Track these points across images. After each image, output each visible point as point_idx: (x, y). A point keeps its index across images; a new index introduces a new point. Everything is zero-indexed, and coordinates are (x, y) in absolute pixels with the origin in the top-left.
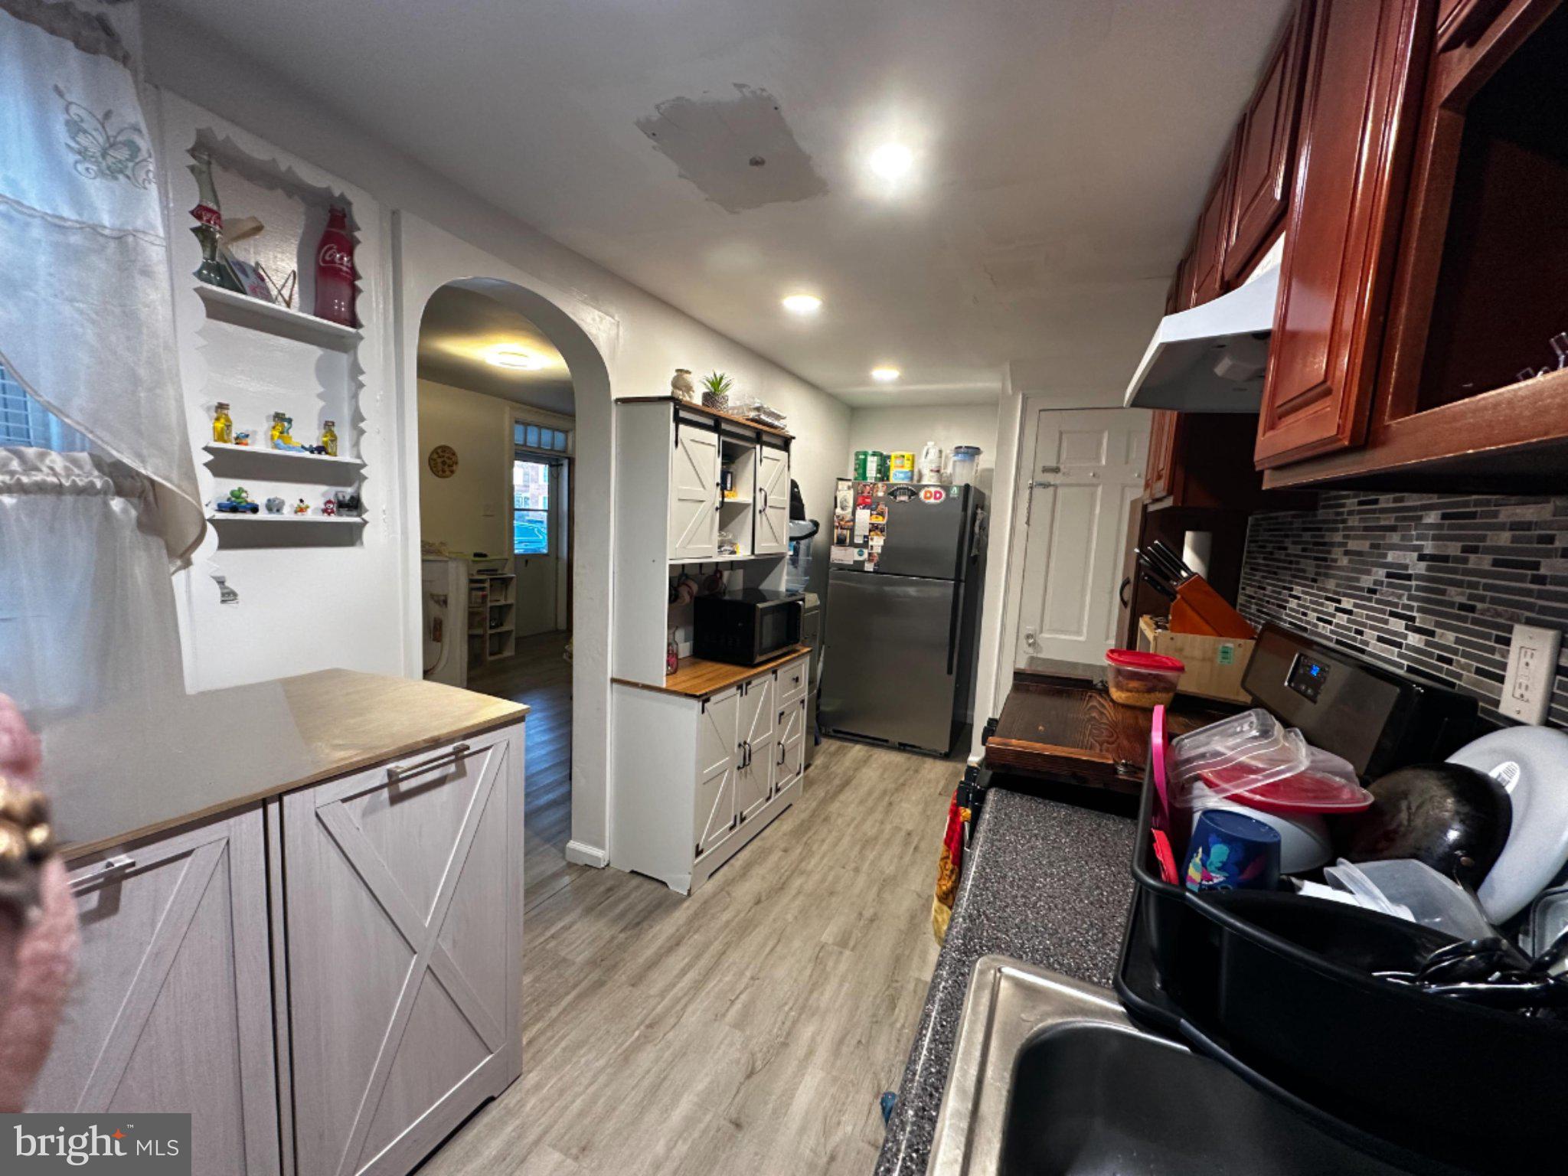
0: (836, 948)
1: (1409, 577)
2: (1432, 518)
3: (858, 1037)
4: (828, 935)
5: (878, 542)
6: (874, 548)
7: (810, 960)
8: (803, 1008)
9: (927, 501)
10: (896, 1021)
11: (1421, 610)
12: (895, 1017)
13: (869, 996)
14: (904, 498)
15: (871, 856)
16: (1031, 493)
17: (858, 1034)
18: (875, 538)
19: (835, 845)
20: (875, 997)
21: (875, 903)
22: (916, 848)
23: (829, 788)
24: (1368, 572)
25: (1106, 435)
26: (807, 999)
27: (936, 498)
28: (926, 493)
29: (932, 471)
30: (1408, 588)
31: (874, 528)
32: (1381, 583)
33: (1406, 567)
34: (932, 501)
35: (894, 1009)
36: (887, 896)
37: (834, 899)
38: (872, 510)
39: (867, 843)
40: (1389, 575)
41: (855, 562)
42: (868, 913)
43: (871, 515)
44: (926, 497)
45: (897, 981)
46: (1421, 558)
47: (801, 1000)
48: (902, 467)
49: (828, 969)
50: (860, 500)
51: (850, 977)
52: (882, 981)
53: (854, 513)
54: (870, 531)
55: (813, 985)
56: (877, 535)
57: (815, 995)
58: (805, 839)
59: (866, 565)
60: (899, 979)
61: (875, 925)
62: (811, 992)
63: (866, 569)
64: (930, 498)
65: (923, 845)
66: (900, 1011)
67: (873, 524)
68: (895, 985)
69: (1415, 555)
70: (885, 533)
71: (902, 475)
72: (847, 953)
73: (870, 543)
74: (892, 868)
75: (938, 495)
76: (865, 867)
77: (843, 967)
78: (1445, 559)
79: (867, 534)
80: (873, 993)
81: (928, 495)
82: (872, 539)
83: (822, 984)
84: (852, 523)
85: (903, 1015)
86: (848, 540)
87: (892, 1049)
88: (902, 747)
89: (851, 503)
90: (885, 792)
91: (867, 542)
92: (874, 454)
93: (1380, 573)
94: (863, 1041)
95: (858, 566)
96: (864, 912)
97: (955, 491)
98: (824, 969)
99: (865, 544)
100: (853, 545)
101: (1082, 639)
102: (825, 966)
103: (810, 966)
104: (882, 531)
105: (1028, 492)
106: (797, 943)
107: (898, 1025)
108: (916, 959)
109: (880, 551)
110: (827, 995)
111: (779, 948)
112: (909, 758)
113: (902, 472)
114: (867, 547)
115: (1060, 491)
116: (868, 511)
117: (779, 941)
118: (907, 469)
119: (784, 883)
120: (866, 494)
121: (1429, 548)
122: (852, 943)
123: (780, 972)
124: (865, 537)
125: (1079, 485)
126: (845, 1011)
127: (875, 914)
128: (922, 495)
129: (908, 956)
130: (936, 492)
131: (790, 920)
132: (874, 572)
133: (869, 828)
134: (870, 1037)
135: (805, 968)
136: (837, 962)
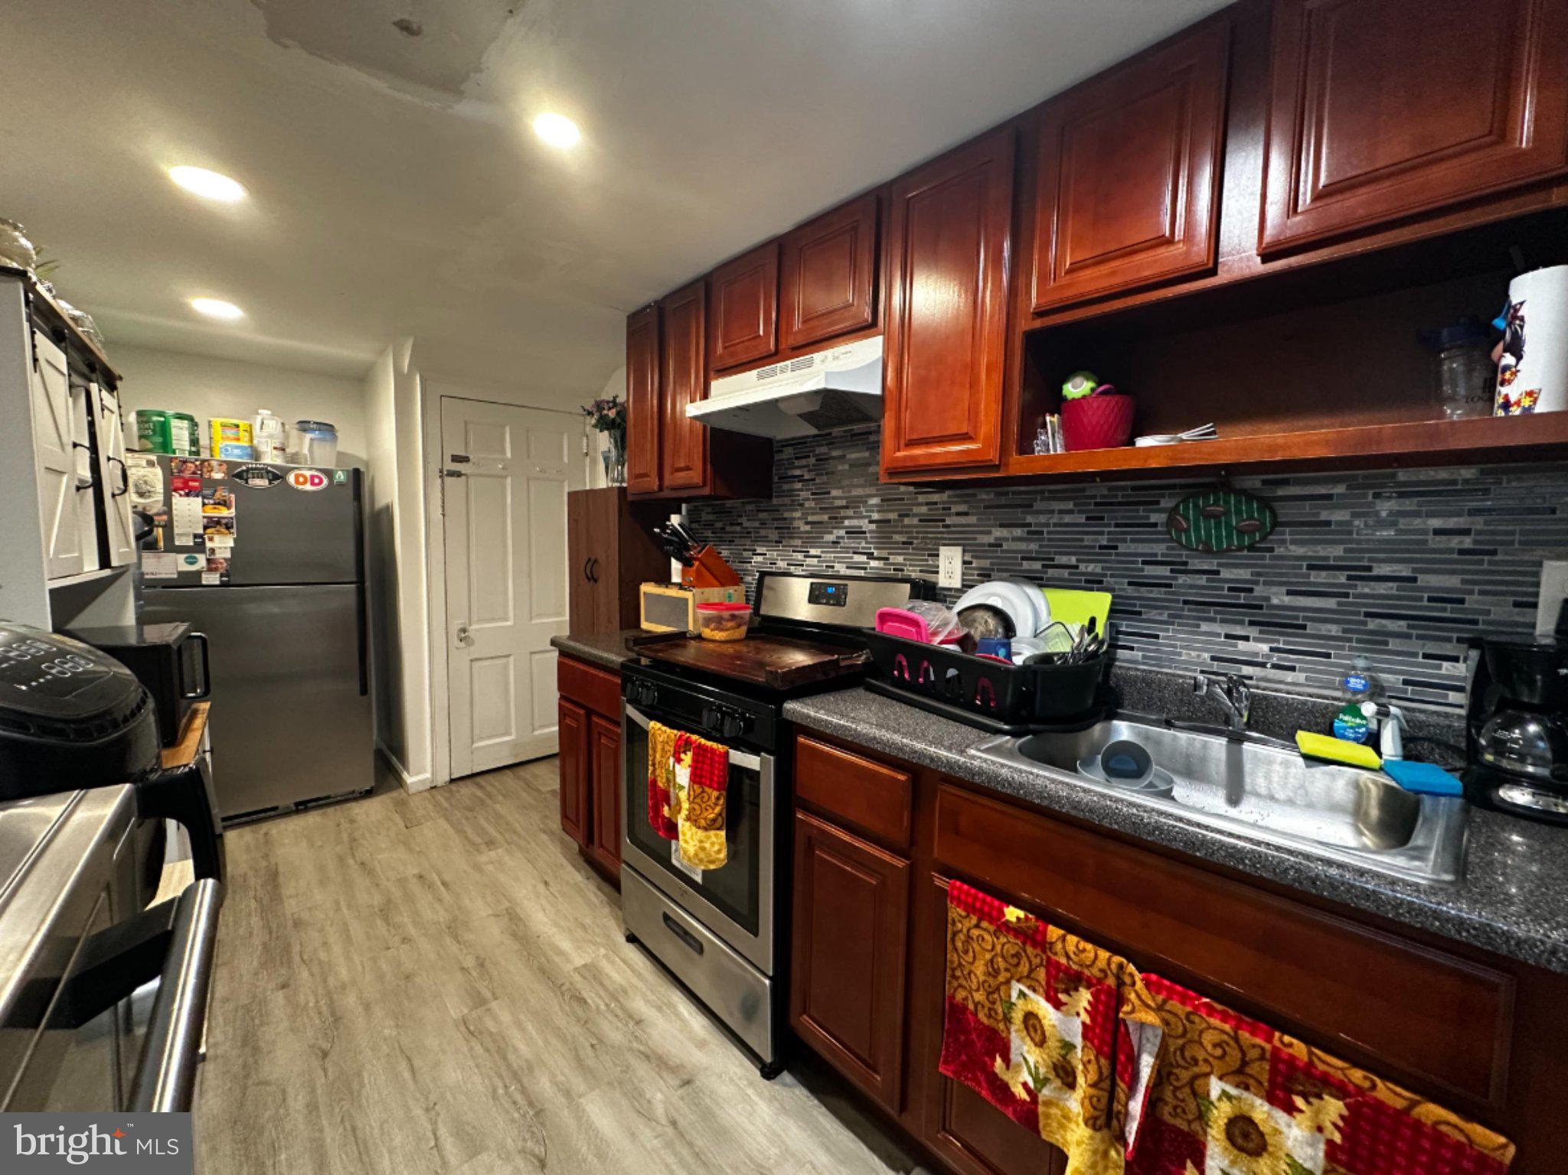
0: (479, 1010)
1: (864, 533)
2: (874, 501)
3: (587, 1044)
4: (456, 1008)
5: (223, 544)
6: (217, 551)
7: (468, 1041)
8: (516, 1076)
9: (300, 487)
10: (598, 1008)
11: (875, 548)
12: (594, 1007)
13: (556, 1013)
14: (263, 483)
15: (404, 918)
16: (443, 482)
17: (584, 1042)
18: (216, 538)
19: (348, 939)
20: (562, 1009)
21: (465, 951)
22: (444, 884)
23: (252, 893)
24: (831, 533)
25: (508, 430)
26: (509, 1066)
27: (313, 484)
28: (297, 477)
29: (275, 448)
30: (866, 538)
31: (212, 523)
32: (843, 538)
33: (861, 527)
34: (308, 487)
35: (585, 1002)
36: (469, 937)
37: (418, 980)
38: (204, 497)
39: (386, 911)
40: (847, 533)
41: (180, 573)
42: (470, 962)
43: (204, 504)
44: (297, 481)
45: (563, 985)
46: (871, 522)
47: (505, 1074)
48: (238, 439)
49: (493, 1030)
50: (178, 483)
51: (522, 1017)
52: (552, 994)
53: (168, 502)
54: (205, 528)
55: (498, 1053)
56: (219, 532)
57: (511, 1057)
58: (297, 959)
59: (204, 576)
60: (562, 981)
61: (488, 964)
62: (505, 1058)
63: (204, 582)
64: (305, 482)
65: (447, 878)
66: (592, 998)
67: (210, 518)
68: (564, 988)
69: (866, 521)
70: (234, 530)
71: (237, 452)
72: (494, 1005)
73: (209, 545)
74: (442, 912)
75: (316, 481)
76: (412, 931)
77: (505, 1017)
78: (889, 521)
79: (201, 531)
80: (557, 1008)
81: (301, 479)
82: (211, 539)
83: (507, 1045)
84: (165, 517)
85: (597, 999)
86: (161, 544)
87: (619, 1025)
88: (302, 807)
89: (159, 487)
90: (341, 859)
91: (203, 543)
92: (180, 417)
93: (842, 532)
94: (594, 1042)
95: (190, 580)
96: (465, 965)
97: (340, 476)
98: (491, 1034)
99: (199, 546)
100: (171, 548)
101: (509, 623)
102: (487, 1029)
103: (474, 1043)
104: (228, 527)
105: (439, 481)
106: (432, 1042)
107: (603, 1007)
108: (556, 959)
109: (228, 555)
110: (522, 1047)
111: (417, 1063)
112: (325, 814)
113: (237, 447)
114: (203, 551)
115: (472, 480)
116: (199, 500)
117: (409, 1059)
118: (245, 443)
119: (333, 1013)
120: (187, 475)
121: (876, 516)
122: (488, 995)
123: (452, 1075)
124: (196, 536)
125: (489, 476)
126: (553, 1040)
127: (478, 958)
128: (291, 478)
129: (548, 961)
130: (312, 477)
131: (394, 1033)
132: (223, 585)
133: (366, 896)
134: (595, 1035)
135: (471, 1049)
136: (495, 1019)
